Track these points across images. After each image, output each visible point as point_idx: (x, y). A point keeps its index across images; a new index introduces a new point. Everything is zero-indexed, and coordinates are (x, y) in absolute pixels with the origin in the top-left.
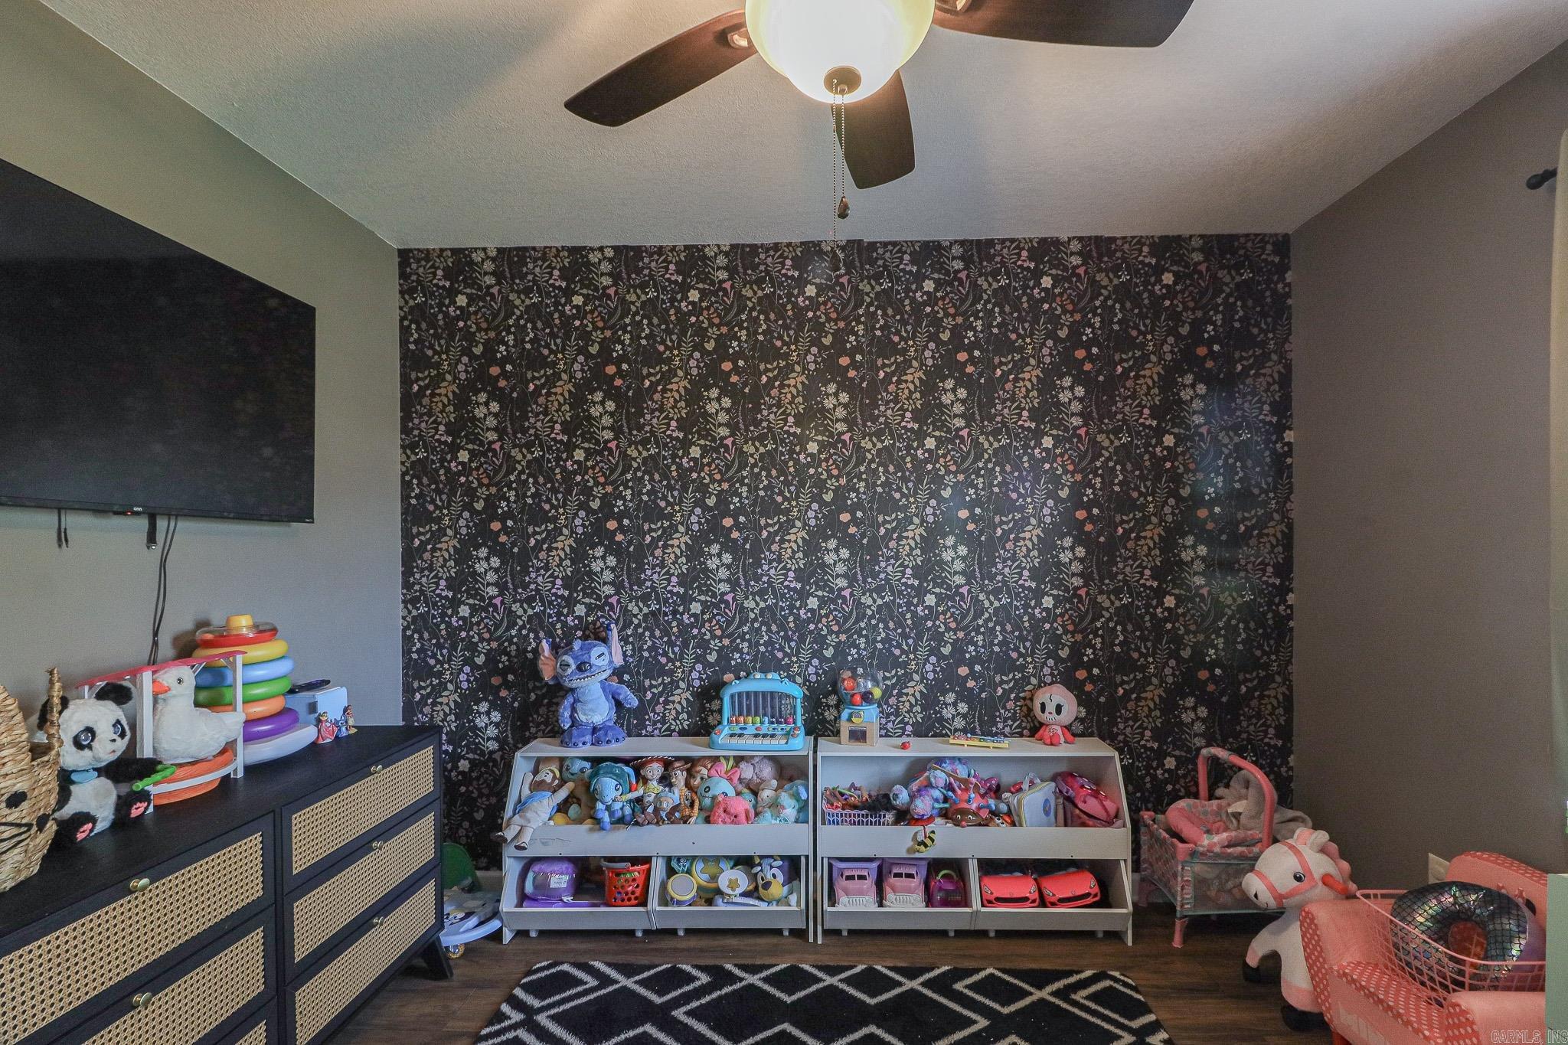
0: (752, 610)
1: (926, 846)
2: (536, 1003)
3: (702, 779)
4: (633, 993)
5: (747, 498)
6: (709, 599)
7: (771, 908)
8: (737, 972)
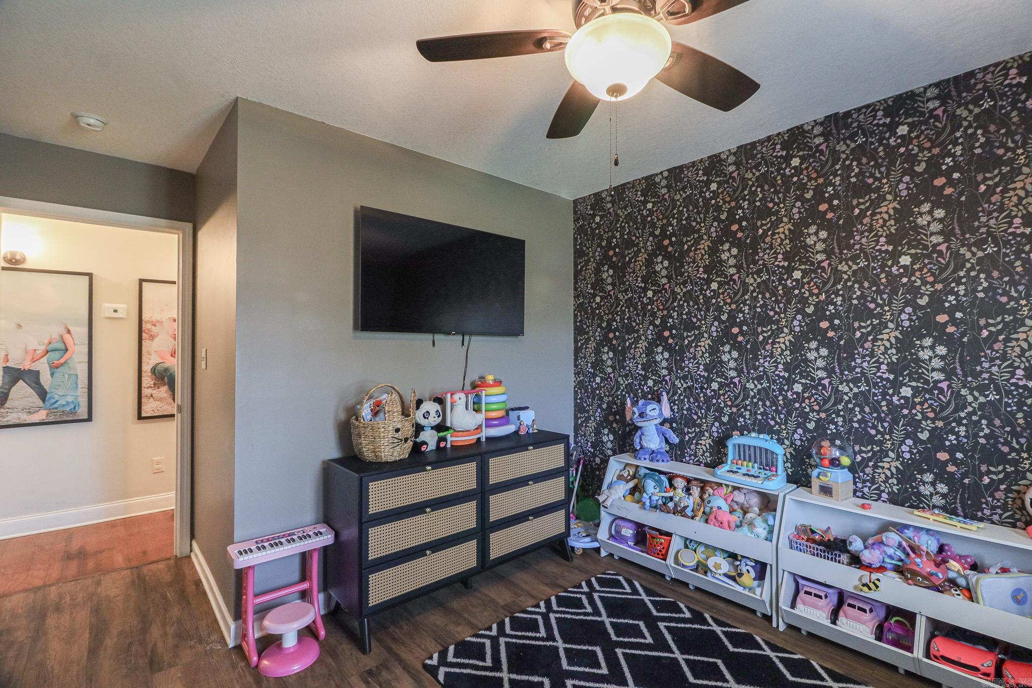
0: (752, 390)
1: (870, 589)
2: (598, 588)
3: (709, 495)
4: (645, 604)
5: (748, 314)
6: (723, 381)
7: (744, 592)
8: (710, 621)
